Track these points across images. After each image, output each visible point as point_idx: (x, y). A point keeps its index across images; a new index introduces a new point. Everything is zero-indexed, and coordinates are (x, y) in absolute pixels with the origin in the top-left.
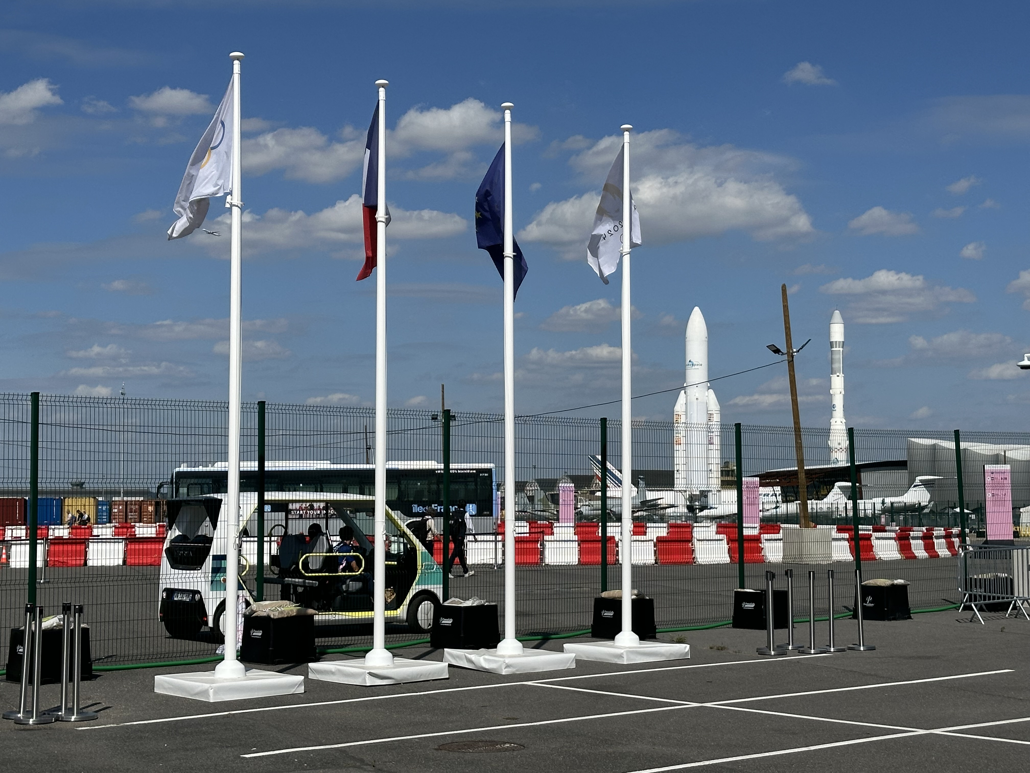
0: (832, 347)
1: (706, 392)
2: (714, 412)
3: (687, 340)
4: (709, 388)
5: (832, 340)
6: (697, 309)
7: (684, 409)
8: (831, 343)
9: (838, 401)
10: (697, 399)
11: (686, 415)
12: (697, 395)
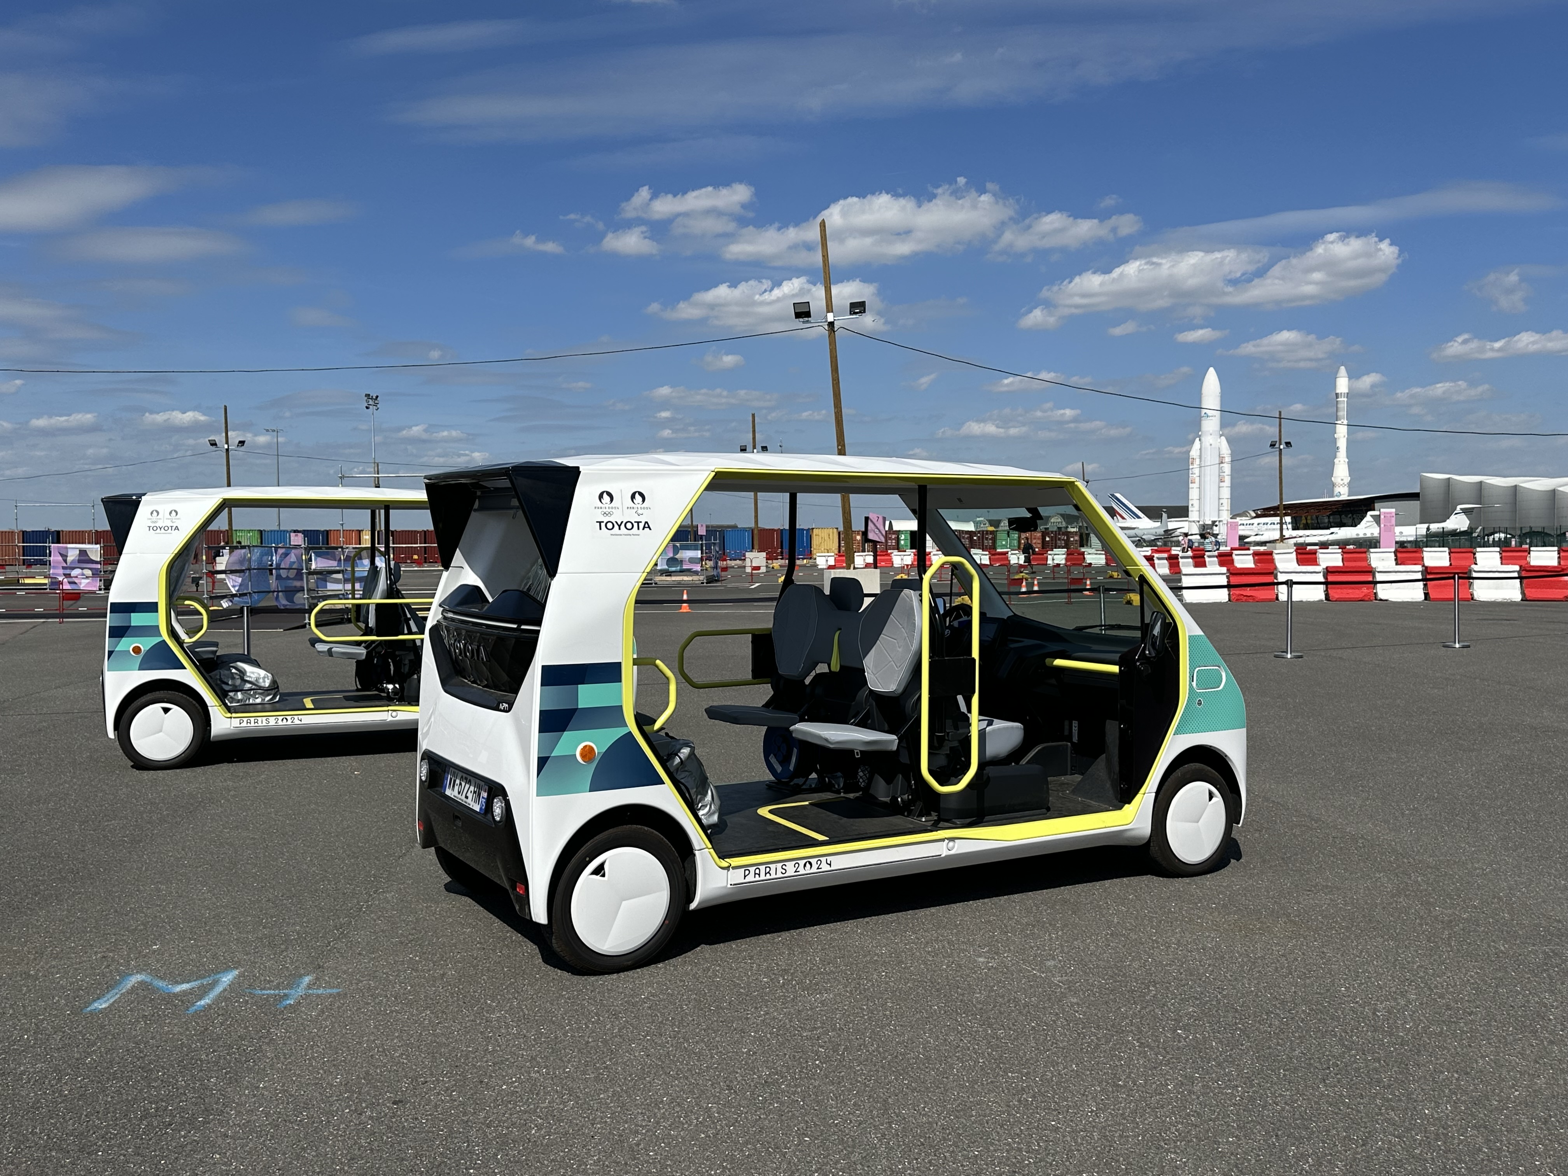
0: (1337, 397)
1: (1219, 440)
2: (1225, 455)
3: (1203, 396)
4: (1221, 436)
5: (1337, 392)
6: (1211, 370)
7: (1198, 453)
8: (1337, 394)
9: (1342, 443)
10: (1211, 445)
11: (1200, 458)
12: (1211, 442)
